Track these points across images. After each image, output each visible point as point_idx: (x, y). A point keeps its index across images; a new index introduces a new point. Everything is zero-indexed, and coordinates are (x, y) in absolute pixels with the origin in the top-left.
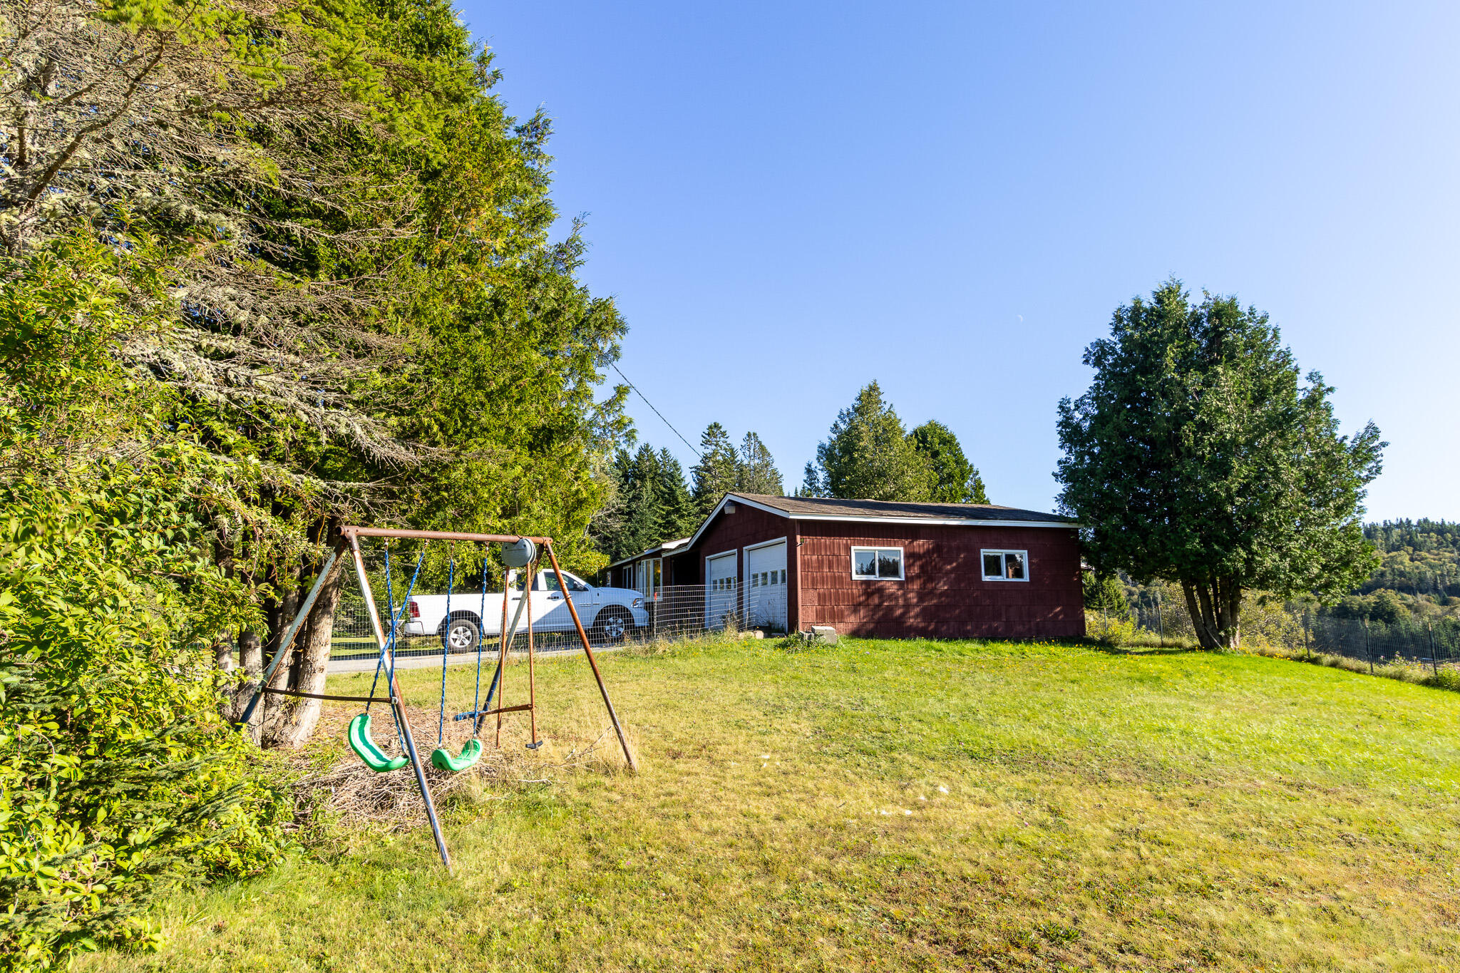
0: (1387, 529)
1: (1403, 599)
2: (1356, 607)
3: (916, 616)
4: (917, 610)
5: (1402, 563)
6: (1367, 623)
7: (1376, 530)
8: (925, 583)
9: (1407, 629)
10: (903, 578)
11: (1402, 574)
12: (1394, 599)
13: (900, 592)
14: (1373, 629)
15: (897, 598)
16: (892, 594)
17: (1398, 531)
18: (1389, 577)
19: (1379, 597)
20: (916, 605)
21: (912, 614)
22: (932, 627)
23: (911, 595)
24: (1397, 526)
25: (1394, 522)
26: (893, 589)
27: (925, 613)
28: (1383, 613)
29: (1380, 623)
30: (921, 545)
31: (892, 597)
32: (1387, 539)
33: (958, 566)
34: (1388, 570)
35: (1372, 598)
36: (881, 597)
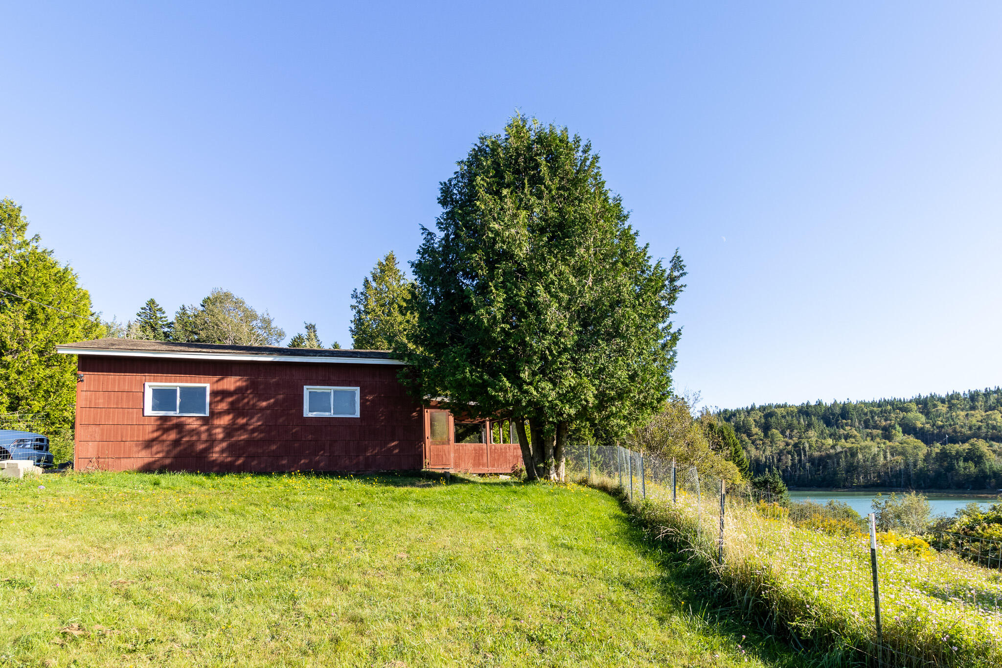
0: (987, 394)
1: (991, 446)
2: (954, 453)
3: (222, 451)
4: (224, 445)
5: (995, 419)
6: (961, 464)
7: (978, 395)
8: (234, 419)
9: (991, 467)
10: (207, 414)
11: (994, 428)
12: (983, 446)
13: (204, 428)
14: (965, 468)
15: (199, 433)
16: (193, 430)
17: (995, 395)
18: (984, 430)
19: (972, 445)
20: (223, 440)
21: (217, 449)
22: (240, 462)
23: (218, 430)
24: (995, 392)
25: (993, 389)
26: (195, 424)
27: (232, 449)
28: (975, 457)
29: (971, 464)
30: (231, 383)
31: (192, 432)
32: (986, 402)
33: (275, 403)
34: (984, 425)
35: (967, 446)
36: (180, 432)
